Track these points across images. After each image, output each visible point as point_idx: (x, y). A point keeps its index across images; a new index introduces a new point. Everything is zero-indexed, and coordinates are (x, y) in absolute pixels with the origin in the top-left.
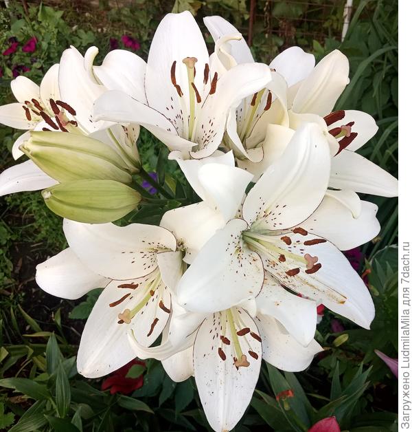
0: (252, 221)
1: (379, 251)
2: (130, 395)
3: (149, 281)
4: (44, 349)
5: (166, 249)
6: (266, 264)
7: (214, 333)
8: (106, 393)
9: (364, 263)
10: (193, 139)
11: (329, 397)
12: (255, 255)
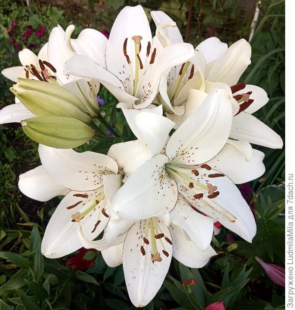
0: (173, 157)
1: (263, 188)
2: (84, 271)
3: (97, 194)
4: (30, 234)
5: (111, 172)
6: (180, 189)
7: (140, 235)
8: (68, 268)
9: (252, 196)
10: (136, 95)
11: (220, 286)
12: (173, 182)
